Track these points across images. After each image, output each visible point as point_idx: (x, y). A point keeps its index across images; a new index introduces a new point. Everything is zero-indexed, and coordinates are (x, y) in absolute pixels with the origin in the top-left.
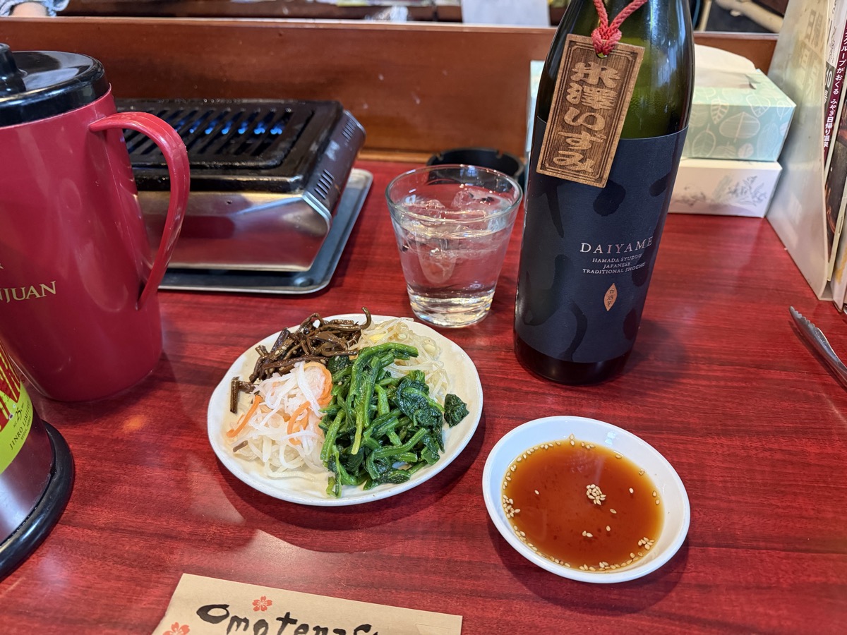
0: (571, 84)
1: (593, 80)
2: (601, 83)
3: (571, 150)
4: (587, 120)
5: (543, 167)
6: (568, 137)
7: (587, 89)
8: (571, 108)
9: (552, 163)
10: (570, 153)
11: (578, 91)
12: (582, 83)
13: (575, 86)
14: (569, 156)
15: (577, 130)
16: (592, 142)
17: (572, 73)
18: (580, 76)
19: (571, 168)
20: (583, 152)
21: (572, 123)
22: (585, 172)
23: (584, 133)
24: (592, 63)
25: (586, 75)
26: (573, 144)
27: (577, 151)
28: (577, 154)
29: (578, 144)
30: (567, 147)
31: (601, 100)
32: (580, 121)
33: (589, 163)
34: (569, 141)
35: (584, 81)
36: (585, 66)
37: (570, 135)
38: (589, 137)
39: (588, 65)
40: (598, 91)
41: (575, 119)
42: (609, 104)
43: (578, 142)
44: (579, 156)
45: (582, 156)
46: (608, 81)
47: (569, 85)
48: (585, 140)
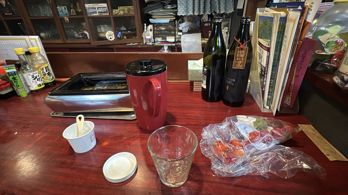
1: (241, 53)
2: (242, 53)
4: (240, 59)
5: (234, 67)
6: (237, 62)
7: (240, 54)
9: (235, 67)
12: (239, 54)
13: (238, 54)
15: (239, 61)
16: (242, 62)
17: (237, 52)
18: (239, 53)
19: (238, 67)
20: (240, 64)
25: (240, 52)
30: (238, 64)
31: (242, 56)
32: (239, 59)
33: (241, 66)
39: (240, 51)
41: (238, 59)
44: (240, 65)
46: (243, 53)
47: (237, 54)
48: (240, 62)
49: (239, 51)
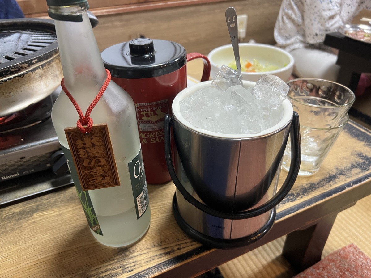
0: (79, 150)
2: (93, 145)
3: (95, 177)
5: (85, 188)
6: (91, 172)
7: (88, 150)
8: (85, 160)
9: (89, 185)
10: (95, 178)
11: (84, 152)
14: (96, 179)
15: (94, 167)
19: (99, 184)
20: (102, 175)
21: (90, 166)
22: (107, 183)
23: (97, 168)
24: (85, 139)
25: (84, 144)
26: (95, 174)
27: (99, 176)
28: (99, 177)
29: (97, 173)
30: (92, 176)
32: (93, 163)
34: (91, 173)
35: (84, 147)
36: (82, 140)
37: (91, 171)
38: (100, 168)
40: (95, 149)
41: (90, 164)
42: (102, 152)
43: (97, 172)
45: (102, 178)
46: (98, 144)
47: (78, 152)
48: (99, 170)
49: (79, 142)
